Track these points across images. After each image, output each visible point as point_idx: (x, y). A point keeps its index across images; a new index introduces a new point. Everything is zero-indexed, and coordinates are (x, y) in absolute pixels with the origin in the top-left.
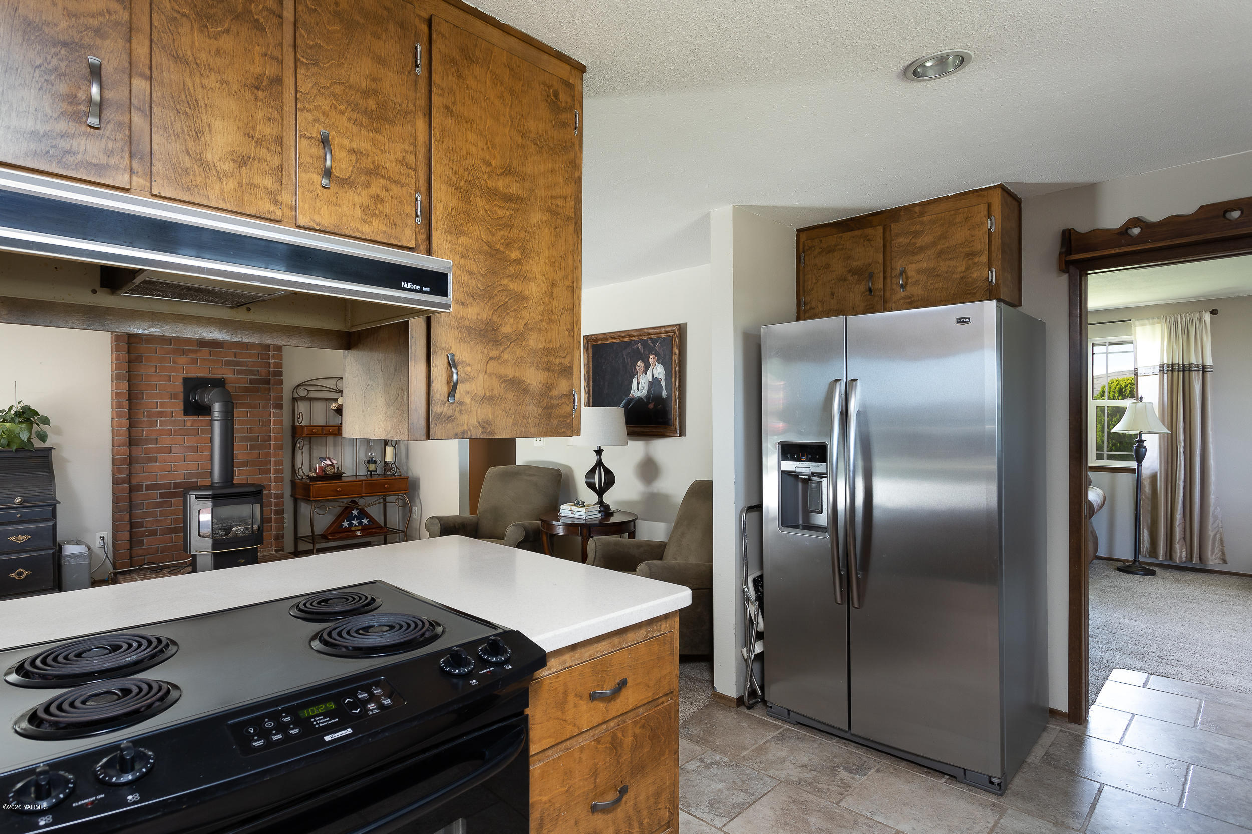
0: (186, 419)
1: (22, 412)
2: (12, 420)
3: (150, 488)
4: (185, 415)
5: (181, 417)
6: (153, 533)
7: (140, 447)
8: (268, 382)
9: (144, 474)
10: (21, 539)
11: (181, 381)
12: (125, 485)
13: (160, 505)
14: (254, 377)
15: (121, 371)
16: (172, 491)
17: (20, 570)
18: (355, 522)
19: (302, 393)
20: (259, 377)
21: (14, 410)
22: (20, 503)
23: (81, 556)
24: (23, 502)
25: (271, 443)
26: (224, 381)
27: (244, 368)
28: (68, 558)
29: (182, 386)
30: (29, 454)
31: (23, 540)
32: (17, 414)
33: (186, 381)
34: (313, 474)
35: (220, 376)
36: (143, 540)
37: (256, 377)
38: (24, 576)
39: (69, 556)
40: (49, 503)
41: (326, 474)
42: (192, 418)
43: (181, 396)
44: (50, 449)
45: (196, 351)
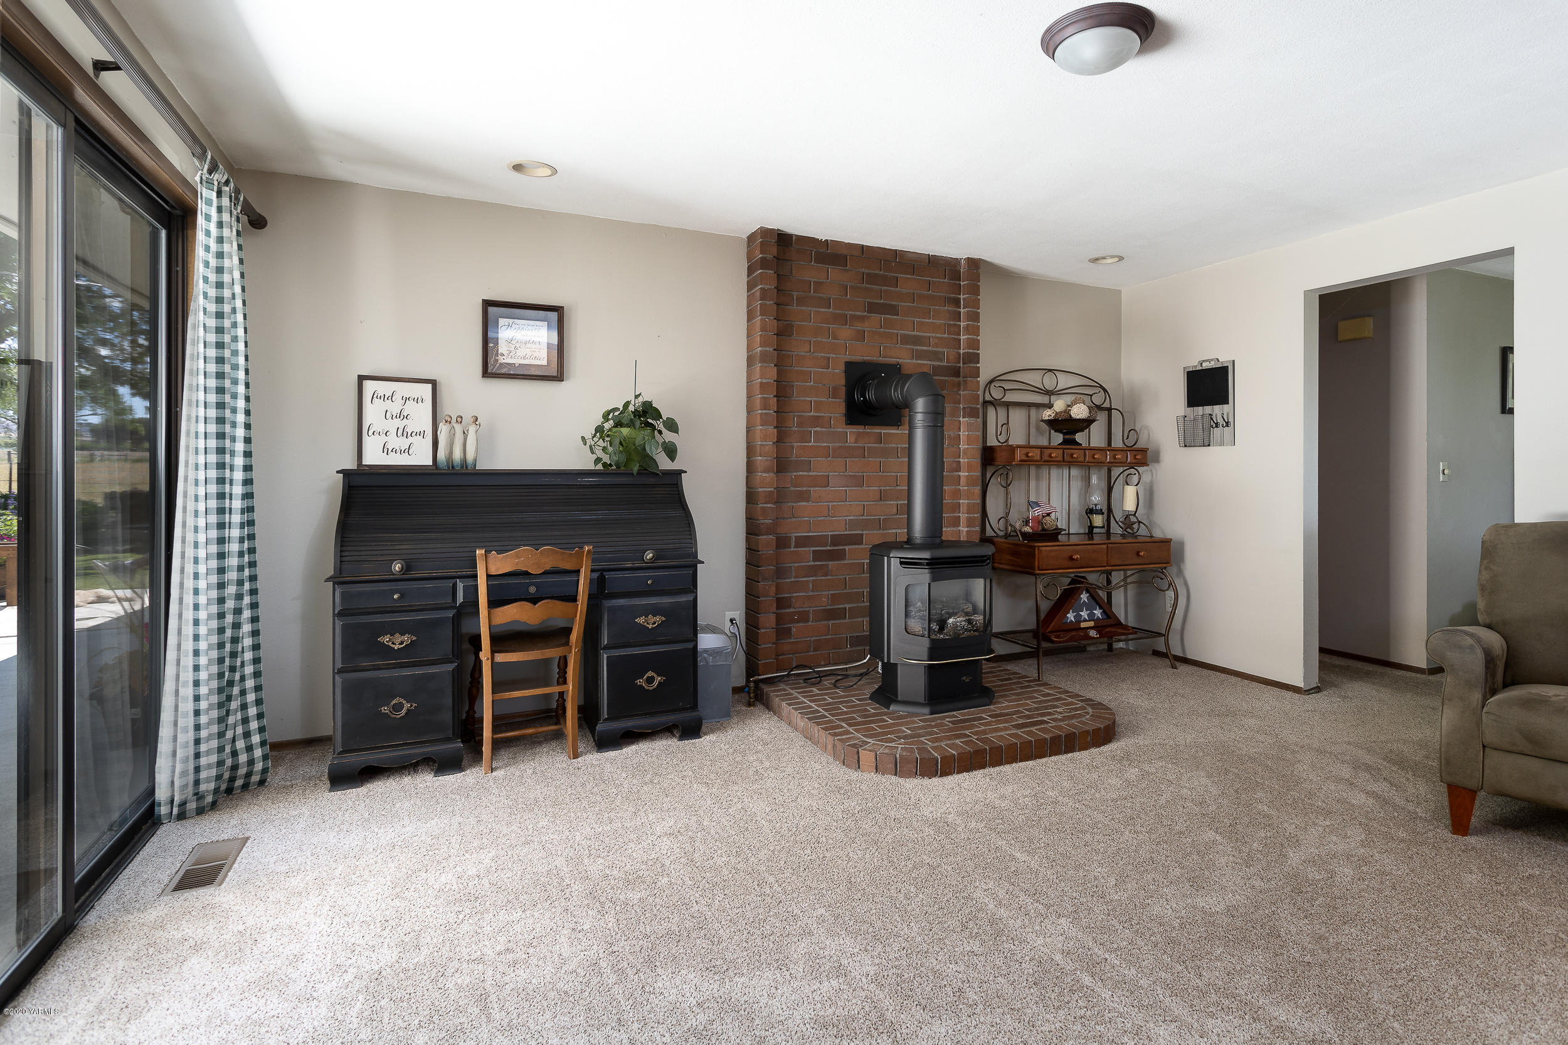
0: (848, 431)
1: (643, 411)
2: (631, 424)
3: (803, 542)
4: (847, 424)
5: (840, 427)
6: (804, 617)
7: (789, 474)
8: (956, 372)
9: (793, 520)
10: (651, 622)
11: (843, 367)
12: (771, 536)
13: (813, 571)
14: (938, 363)
15: (768, 349)
16: (828, 548)
17: (650, 674)
18: (1084, 614)
19: (997, 394)
20: (945, 364)
21: (631, 408)
22: (652, 560)
23: (722, 652)
24: (656, 559)
25: (961, 474)
26: (900, 368)
27: (925, 348)
28: (705, 655)
29: (843, 375)
30: (652, 480)
31: (654, 623)
32: (636, 413)
33: (850, 366)
34: (1027, 529)
35: (893, 361)
36: (790, 629)
37: (941, 364)
38: (656, 683)
39: (706, 651)
40: (689, 561)
41: (1043, 529)
42: (859, 429)
43: (843, 392)
44: (679, 473)
45: (862, 319)
